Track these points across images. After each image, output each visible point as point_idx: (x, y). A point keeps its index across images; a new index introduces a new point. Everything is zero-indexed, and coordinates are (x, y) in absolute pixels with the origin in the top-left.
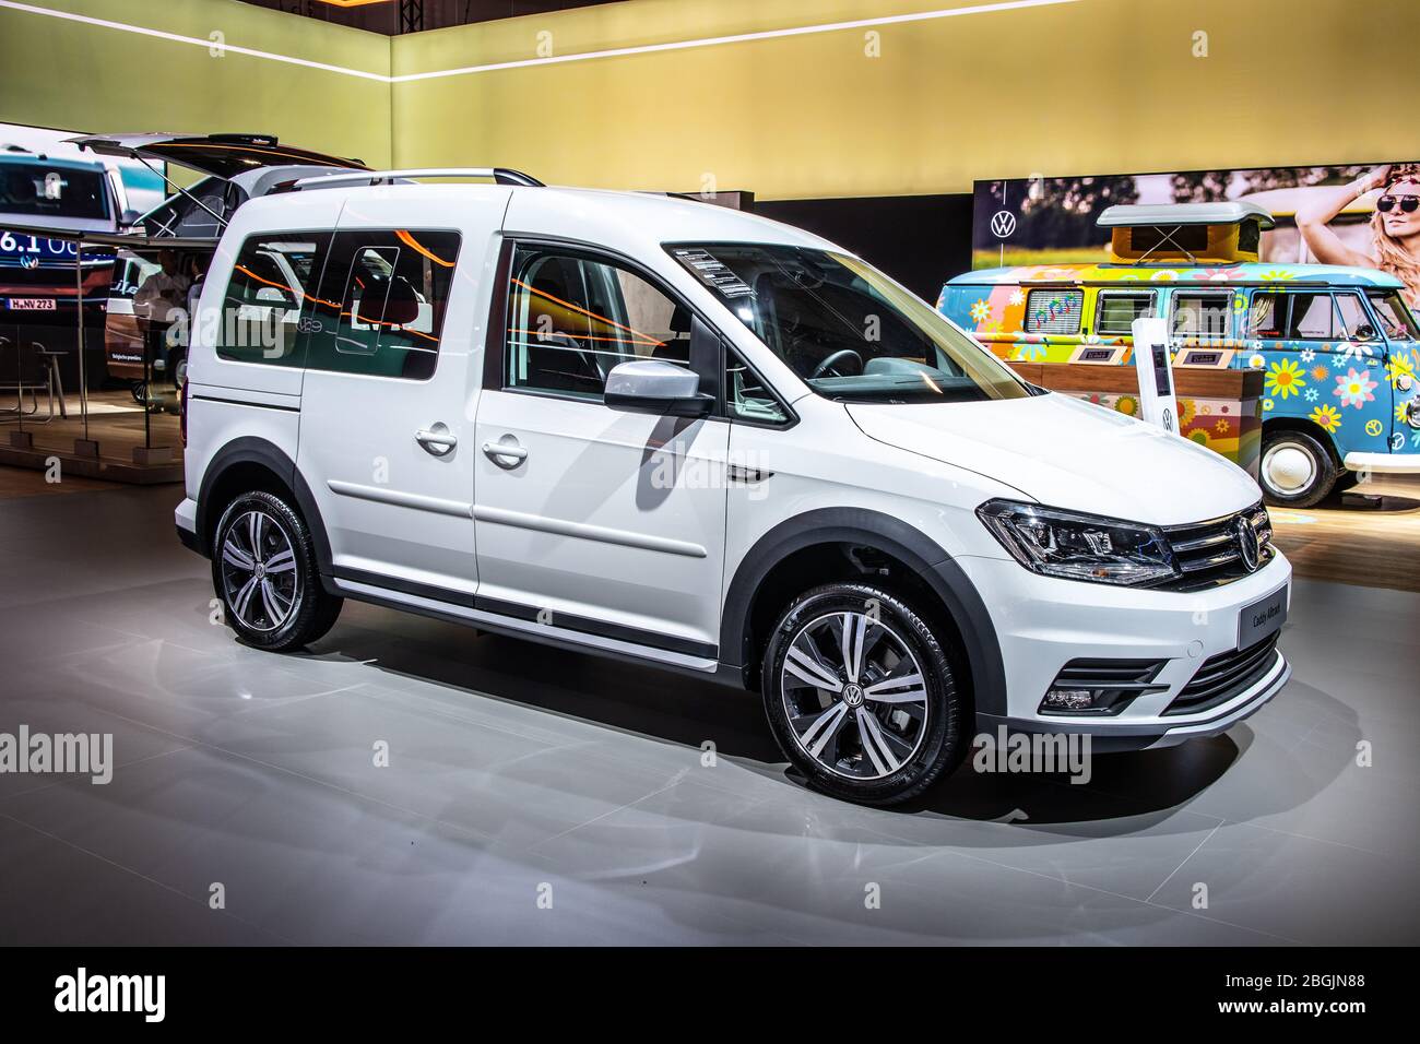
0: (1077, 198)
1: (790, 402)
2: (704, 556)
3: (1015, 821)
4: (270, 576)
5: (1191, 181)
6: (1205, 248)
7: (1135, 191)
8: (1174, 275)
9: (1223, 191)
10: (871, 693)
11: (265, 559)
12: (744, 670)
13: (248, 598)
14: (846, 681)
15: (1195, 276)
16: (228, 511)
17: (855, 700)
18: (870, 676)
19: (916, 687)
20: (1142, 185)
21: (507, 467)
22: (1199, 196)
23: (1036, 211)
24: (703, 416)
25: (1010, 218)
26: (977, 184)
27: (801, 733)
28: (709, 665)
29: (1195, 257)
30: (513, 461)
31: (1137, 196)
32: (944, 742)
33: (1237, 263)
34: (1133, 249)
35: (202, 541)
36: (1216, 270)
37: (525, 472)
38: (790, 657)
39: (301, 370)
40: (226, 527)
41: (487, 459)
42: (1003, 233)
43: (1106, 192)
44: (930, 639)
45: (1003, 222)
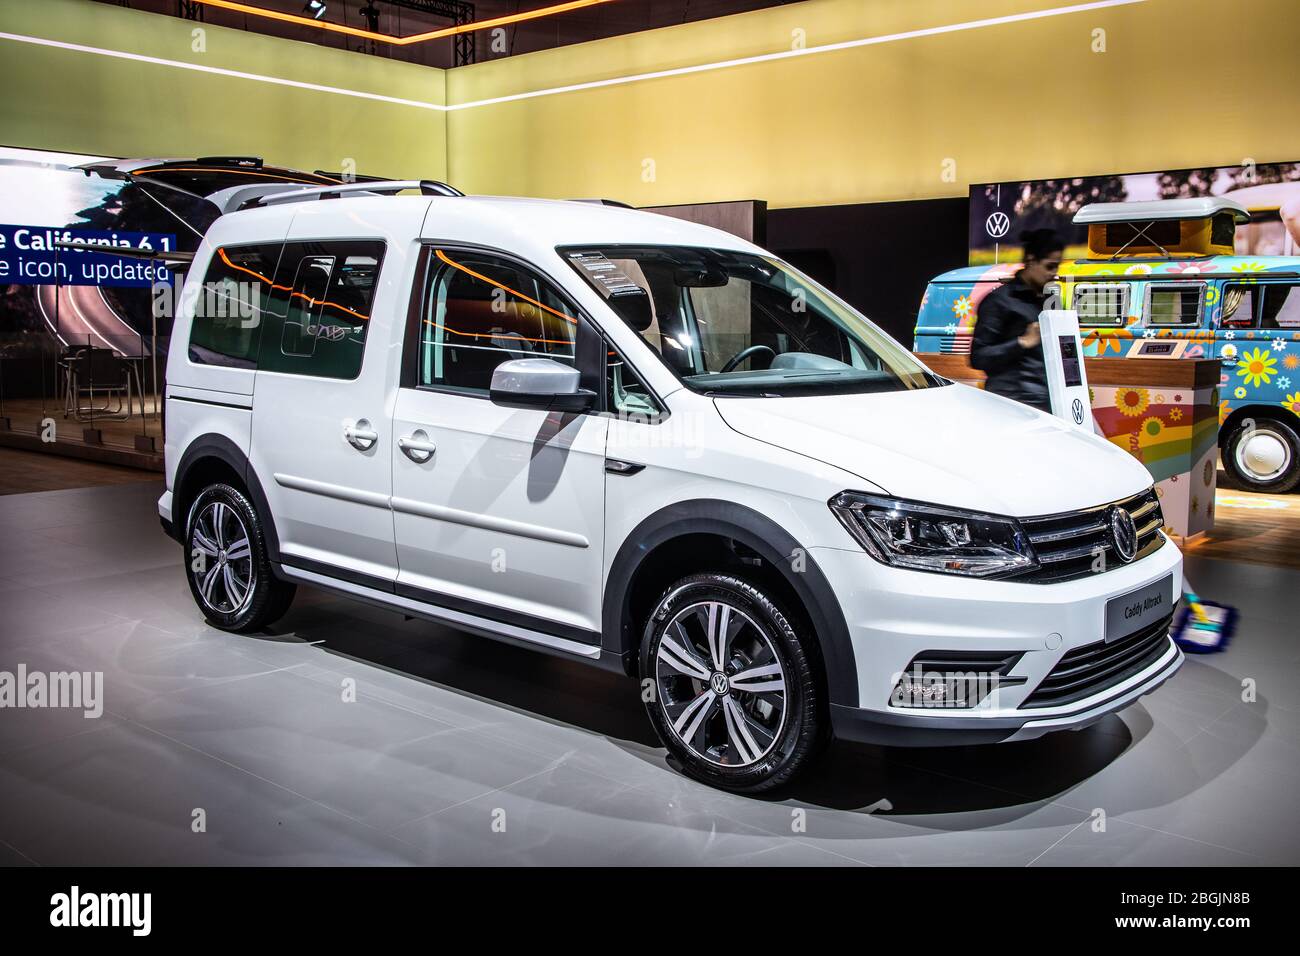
0: (1067, 198)
1: (662, 397)
2: (586, 546)
3: (878, 812)
4: (232, 563)
5: (1176, 179)
6: (1178, 243)
7: (1123, 190)
8: (1147, 269)
9: (1208, 188)
10: (736, 682)
11: (226, 547)
12: (624, 658)
13: (212, 582)
14: (713, 670)
15: (1167, 270)
16: (196, 502)
17: (721, 689)
18: (735, 664)
19: (777, 677)
20: (1130, 185)
21: (419, 461)
22: (1184, 193)
23: (1028, 212)
24: (586, 411)
25: (1004, 218)
26: (973, 188)
27: (675, 719)
28: (593, 651)
29: (1169, 251)
30: (423, 455)
31: (1124, 196)
32: (801, 732)
33: (1210, 256)
34: (1108, 245)
35: (176, 529)
36: (1188, 263)
37: (434, 465)
38: (663, 645)
39: (254, 371)
40: (194, 517)
41: (402, 453)
42: (997, 233)
43: (1095, 192)
44: (787, 629)
45: (998, 223)
